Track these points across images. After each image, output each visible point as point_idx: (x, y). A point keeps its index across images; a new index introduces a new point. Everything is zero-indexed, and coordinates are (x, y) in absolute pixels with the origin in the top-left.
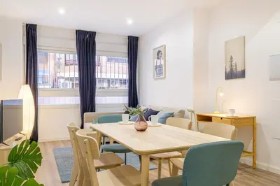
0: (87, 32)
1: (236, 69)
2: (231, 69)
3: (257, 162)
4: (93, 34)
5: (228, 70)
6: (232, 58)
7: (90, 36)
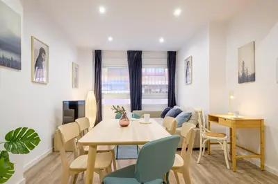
0: (136, 52)
1: (247, 73)
2: (243, 73)
3: (266, 165)
4: (139, 53)
5: (241, 74)
6: (243, 63)
7: (138, 55)
